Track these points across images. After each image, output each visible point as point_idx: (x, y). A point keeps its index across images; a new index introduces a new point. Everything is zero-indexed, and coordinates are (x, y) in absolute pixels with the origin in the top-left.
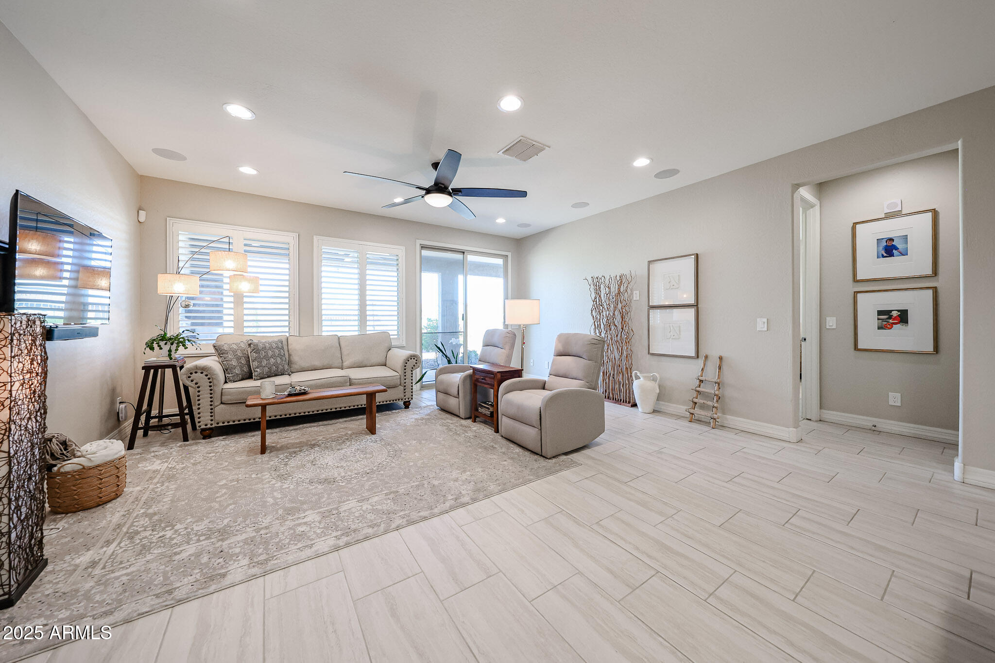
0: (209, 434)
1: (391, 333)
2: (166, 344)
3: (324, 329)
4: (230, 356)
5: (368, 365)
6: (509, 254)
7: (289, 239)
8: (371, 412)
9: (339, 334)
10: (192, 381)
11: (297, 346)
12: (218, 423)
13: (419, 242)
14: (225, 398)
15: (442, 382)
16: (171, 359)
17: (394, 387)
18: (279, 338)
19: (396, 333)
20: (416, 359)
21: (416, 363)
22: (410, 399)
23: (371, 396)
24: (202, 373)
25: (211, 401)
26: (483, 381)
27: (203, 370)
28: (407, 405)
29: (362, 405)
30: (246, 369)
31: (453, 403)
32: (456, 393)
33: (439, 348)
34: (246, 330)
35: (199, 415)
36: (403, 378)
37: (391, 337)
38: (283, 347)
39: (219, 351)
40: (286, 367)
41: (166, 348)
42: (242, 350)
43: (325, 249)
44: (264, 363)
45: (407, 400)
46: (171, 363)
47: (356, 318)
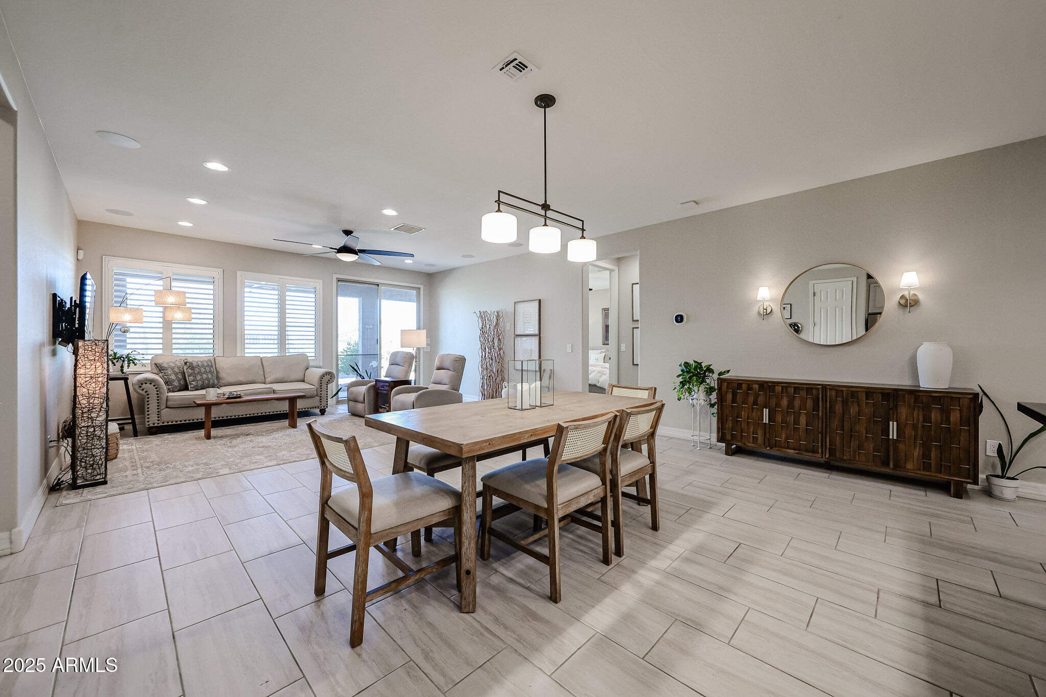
0: (154, 431)
1: (309, 355)
2: (117, 361)
3: (246, 351)
4: (169, 372)
5: (289, 381)
6: (422, 287)
7: (216, 273)
8: (293, 415)
9: (262, 355)
10: (143, 390)
11: (224, 364)
12: (163, 423)
13: (335, 276)
14: (169, 403)
15: (352, 393)
16: (123, 373)
17: (312, 397)
18: (209, 358)
19: (313, 355)
20: (330, 375)
21: (331, 379)
22: (325, 407)
23: (292, 400)
24: (151, 384)
25: (158, 406)
26: (382, 388)
27: (151, 381)
28: (323, 412)
29: (283, 411)
30: (182, 382)
31: (360, 407)
32: (363, 399)
33: (353, 368)
34: (174, 351)
35: (148, 416)
36: (319, 390)
37: (309, 358)
38: (212, 365)
39: (159, 368)
40: (216, 382)
41: (119, 365)
42: (179, 368)
43: (247, 282)
44: (199, 377)
45: (323, 408)
46: (123, 376)
47: (276, 342)
